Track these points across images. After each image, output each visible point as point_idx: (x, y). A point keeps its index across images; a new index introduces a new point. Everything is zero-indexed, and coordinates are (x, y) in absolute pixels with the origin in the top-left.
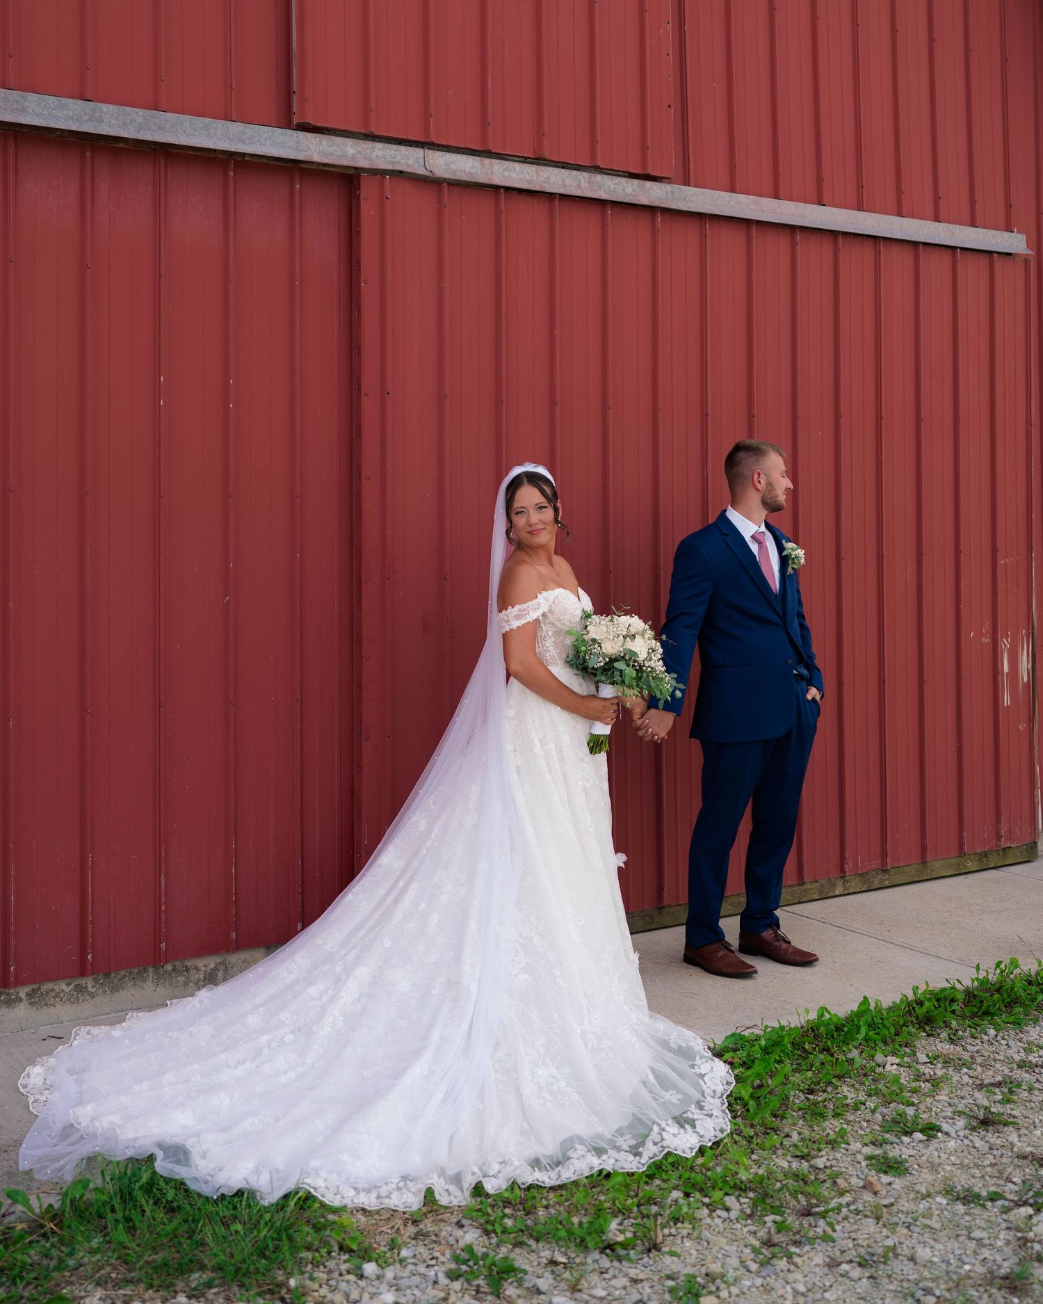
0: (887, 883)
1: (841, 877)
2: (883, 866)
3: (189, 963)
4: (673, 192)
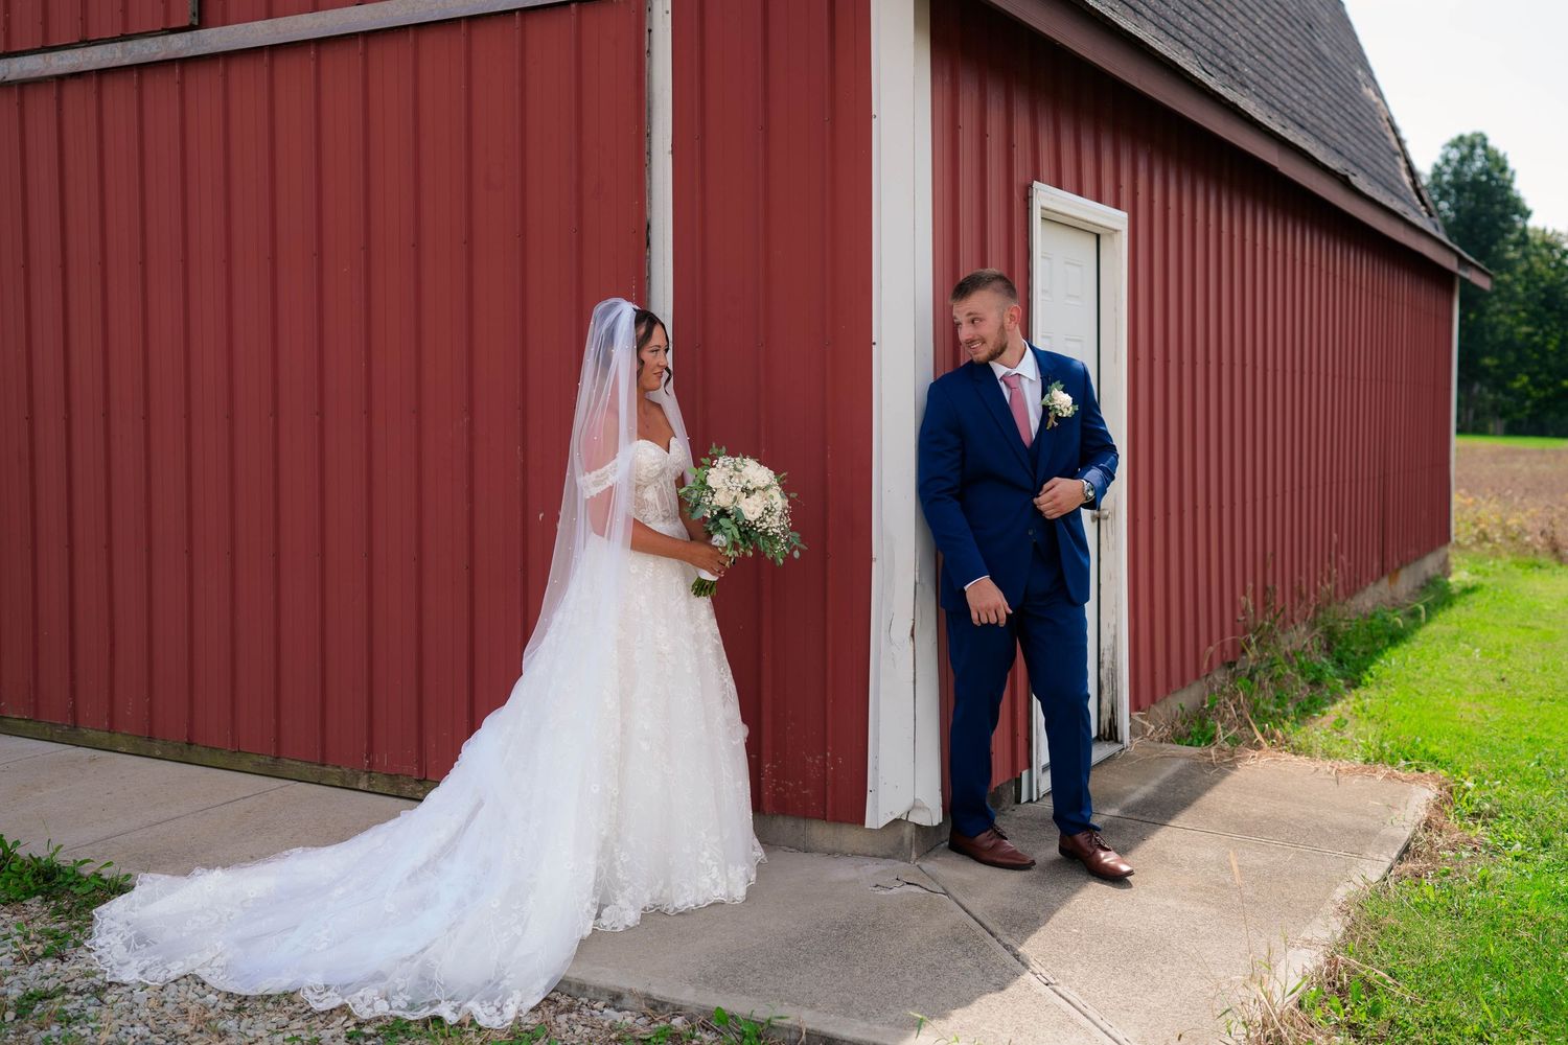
1: (366, 772)
4: (192, 39)
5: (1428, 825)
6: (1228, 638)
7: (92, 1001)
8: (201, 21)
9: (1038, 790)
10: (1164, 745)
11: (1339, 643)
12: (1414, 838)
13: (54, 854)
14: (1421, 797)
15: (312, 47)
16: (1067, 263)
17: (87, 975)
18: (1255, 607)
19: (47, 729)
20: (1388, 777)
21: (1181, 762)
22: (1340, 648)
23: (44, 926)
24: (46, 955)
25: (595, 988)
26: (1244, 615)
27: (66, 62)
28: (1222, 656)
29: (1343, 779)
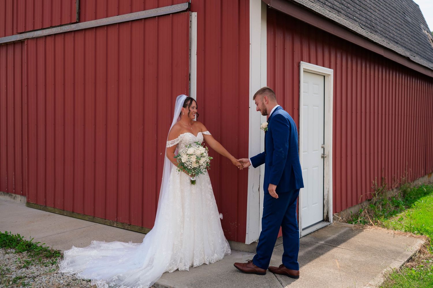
4: (77, 25)
5: (420, 252)
6: (368, 193)
7: (32, 280)
8: (79, 21)
9: (301, 235)
10: (343, 223)
11: (407, 195)
12: (415, 255)
13: (31, 240)
14: (419, 242)
15: (106, 27)
16: (313, 84)
17: (32, 273)
18: (378, 184)
19: (39, 207)
20: (411, 236)
21: (347, 228)
22: (407, 196)
23: (26, 259)
24: (23, 267)
25: (161, 285)
26: (374, 186)
27: (47, 32)
28: (366, 198)
29: (396, 236)
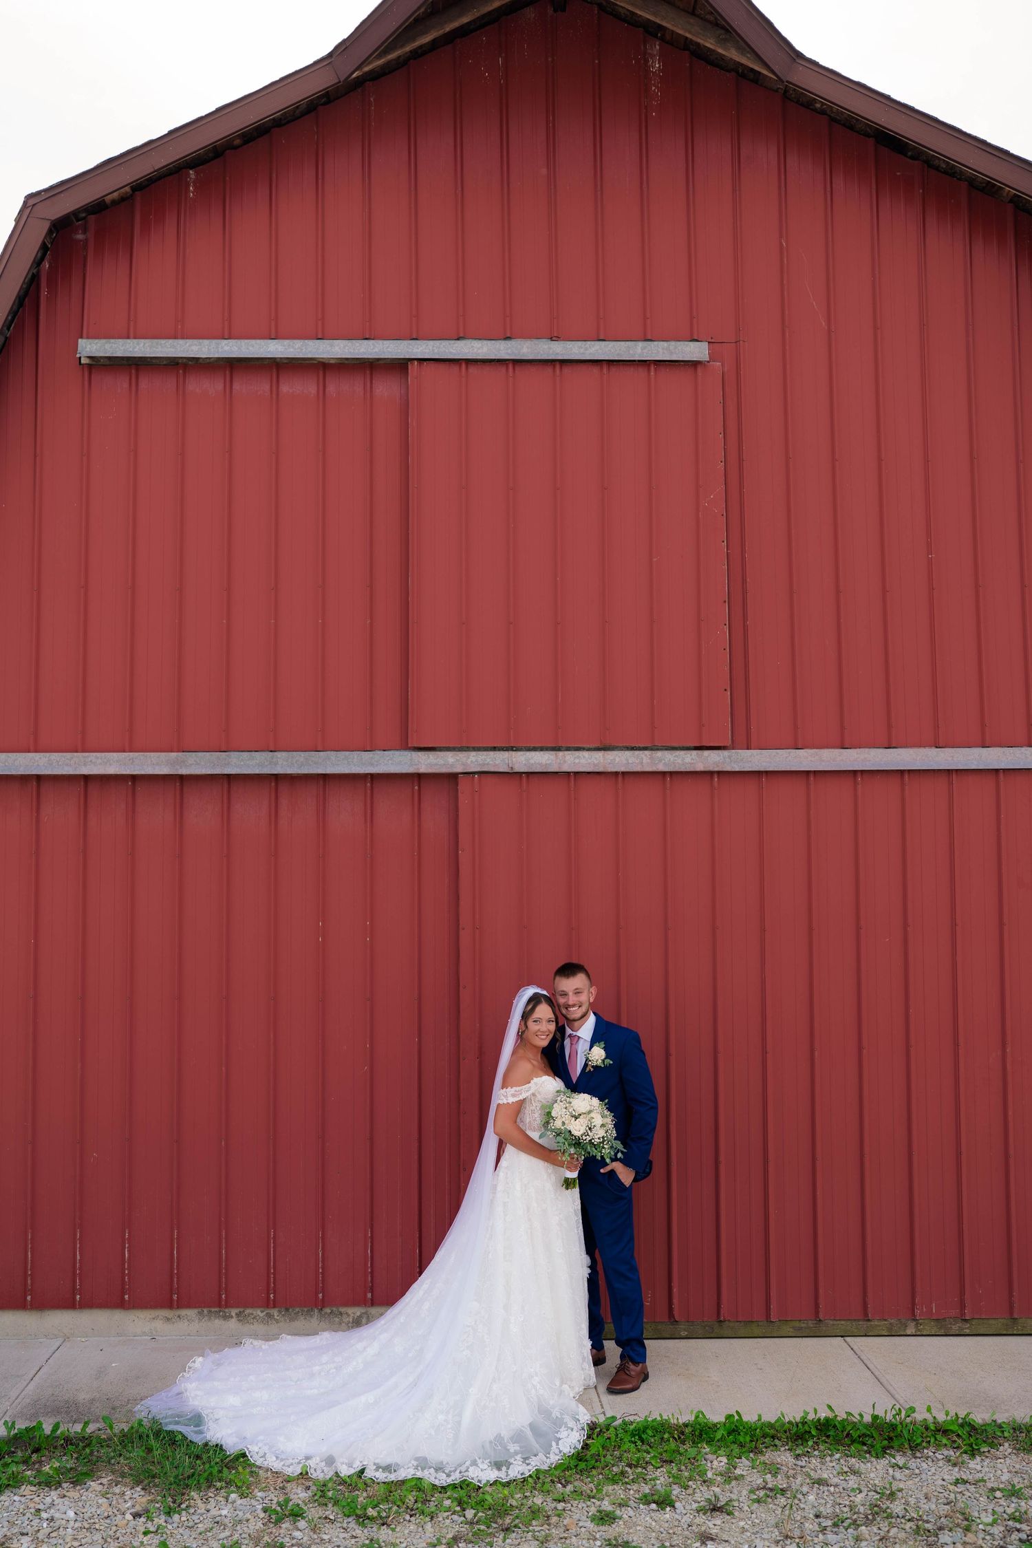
0: (967, 1331)
1: (915, 1320)
2: (962, 1315)
3: (343, 1310)
4: (730, 756)
15: (859, 775)
